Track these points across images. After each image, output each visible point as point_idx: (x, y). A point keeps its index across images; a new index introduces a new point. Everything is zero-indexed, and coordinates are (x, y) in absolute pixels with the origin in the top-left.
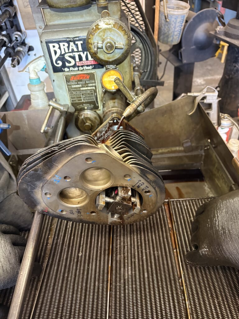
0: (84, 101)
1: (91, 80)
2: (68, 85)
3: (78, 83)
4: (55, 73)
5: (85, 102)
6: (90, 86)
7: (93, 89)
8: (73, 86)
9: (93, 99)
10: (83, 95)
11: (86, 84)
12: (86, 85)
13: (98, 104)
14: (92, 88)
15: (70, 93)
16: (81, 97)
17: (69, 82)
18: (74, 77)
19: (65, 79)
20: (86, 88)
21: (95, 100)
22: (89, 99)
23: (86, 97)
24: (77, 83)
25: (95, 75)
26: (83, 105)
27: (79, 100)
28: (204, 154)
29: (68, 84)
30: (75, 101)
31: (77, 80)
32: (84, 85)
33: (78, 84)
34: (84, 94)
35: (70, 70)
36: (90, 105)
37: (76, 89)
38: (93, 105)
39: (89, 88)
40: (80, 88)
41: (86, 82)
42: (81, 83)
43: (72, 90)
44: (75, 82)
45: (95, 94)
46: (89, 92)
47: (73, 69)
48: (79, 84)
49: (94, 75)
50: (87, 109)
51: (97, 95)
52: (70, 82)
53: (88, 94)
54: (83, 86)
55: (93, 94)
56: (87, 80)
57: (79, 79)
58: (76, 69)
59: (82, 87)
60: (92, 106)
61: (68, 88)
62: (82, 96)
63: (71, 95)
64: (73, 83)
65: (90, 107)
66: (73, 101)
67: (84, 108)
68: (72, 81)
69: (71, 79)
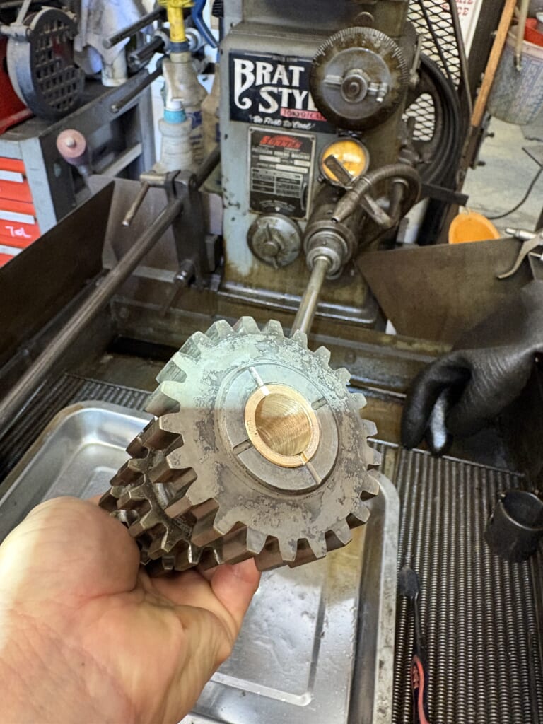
0: (278, 194)
1: (303, 152)
2: (253, 153)
3: (273, 152)
4: (233, 122)
5: (280, 196)
6: (297, 164)
7: (303, 173)
8: (262, 158)
9: (298, 194)
10: (278, 179)
12: (289, 161)
13: (305, 206)
14: (301, 170)
15: (254, 170)
16: (272, 184)
17: (255, 147)
18: (269, 138)
19: (250, 138)
20: (289, 168)
21: (301, 196)
22: (288, 193)
23: (284, 186)
24: (271, 152)
25: (314, 145)
26: (273, 202)
27: (267, 189)
29: (253, 149)
30: (260, 188)
31: (273, 147)
32: (287, 160)
33: (273, 155)
34: (281, 180)
35: (266, 121)
36: (288, 205)
37: (267, 165)
38: (294, 207)
39: (295, 169)
40: (275, 163)
41: (290, 154)
42: (281, 154)
43: (259, 164)
44: (270, 149)
45: (304, 185)
46: (292, 177)
47: (272, 120)
48: (276, 156)
49: (311, 143)
50: (279, 212)
51: (307, 187)
52: (258, 147)
53: (288, 181)
54: (284, 161)
55: (301, 183)
56: (294, 152)
57: (278, 145)
58: (278, 122)
59: (281, 163)
60: (291, 208)
61: (252, 158)
62: (275, 182)
63: (253, 174)
64: (264, 151)
65: (286, 208)
66: (254, 187)
67: (274, 208)
68: (264, 146)
69: (261, 142)
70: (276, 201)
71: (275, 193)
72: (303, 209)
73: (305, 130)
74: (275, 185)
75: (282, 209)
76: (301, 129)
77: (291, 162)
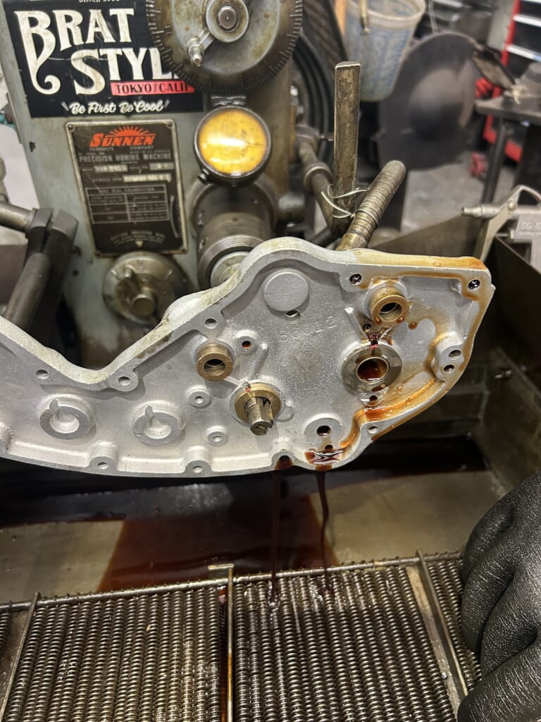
0: (135, 222)
1: (160, 149)
2: (80, 164)
3: (114, 158)
4: (37, 120)
5: (138, 223)
6: (156, 169)
7: (165, 182)
8: (98, 169)
9: (164, 214)
10: (130, 198)
11: (142, 161)
12: (141, 166)
13: (179, 230)
14: (161, 177)
15: (89, 191)
16: (123, 208)
17: (84, 154)
18: (102, 135)
19: (71, 142)
20: (142, 178)
21: (169, 217)
22: (149, 215)
23: (141, 206)
24: (110, 158)
25: (174, 134)
26: (130, 234)
27: (117, 217)
28: (487, 393)
29: (81, 158)
30: (105, 218)
31: (113, 149)
32: (136, 165)
33: (115, 162)
34: (135, 198)
35: (89, 112)
36: (154, 234)
37: (108, 180)
38: (162, 236)
39: (152, 178)
40: (121, 174)
41: (141, 156)
42: (126, 157)
43: (94, 181)
44: (107, 153)
45: (172, 199)
46: (151, 190)
47: (100, 106)
48: (119, 163)
49: (169, 132)
50: (142, 248)
51: (176, 202)
52: (89, 154)
53: (146, 198)
54: (131, 168)
55: (166, 197)
56: (146, 150)
57: (118, 144)
58: (110, 107)
59: (129, 173)
60: (160, 238)
61: (81, 173)
62: (127, 203)
63: (90, 197)
64: (98, 159)
65: (152, 239)
66: (96, 218)
67: (134, 243)
68: (97, 149)
69: (92, 145)
70: (134, 232)
71: (130, 220)
72: (176, 235)
73: (155, 112)
74: (128, 207)
75: (145, 242)
76: (150, 112)
77: (145, 167)
